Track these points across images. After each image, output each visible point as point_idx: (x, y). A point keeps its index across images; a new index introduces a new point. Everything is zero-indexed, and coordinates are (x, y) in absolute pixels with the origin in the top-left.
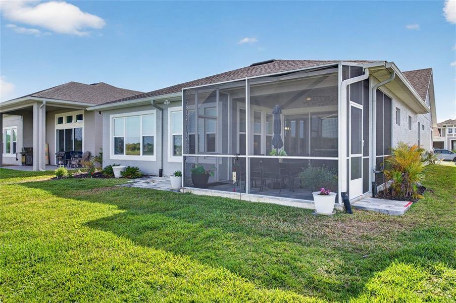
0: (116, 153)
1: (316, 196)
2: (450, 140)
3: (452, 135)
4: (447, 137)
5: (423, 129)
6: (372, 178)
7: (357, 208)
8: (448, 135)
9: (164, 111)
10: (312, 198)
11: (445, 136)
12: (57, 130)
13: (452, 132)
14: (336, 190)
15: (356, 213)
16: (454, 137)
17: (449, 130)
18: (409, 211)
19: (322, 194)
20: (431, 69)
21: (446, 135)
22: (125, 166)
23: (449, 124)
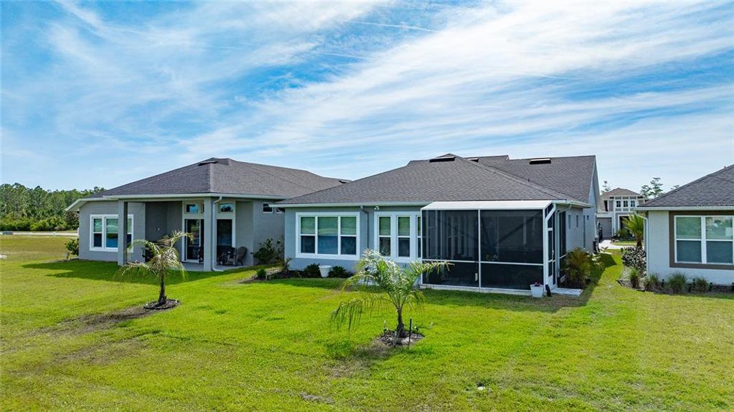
0: (302, 251)
1: (532, 286)
2: (619, 216)
3: (620, 210)
4: (615, 212)
5: (588, 219)
6: (557, 275)
7: (554, 294)
8: (617, 210)
9: (370, 215)
10: (529, 289)
11: (612, 210)
12: (185, 220)
13: (620, 206)
14: (542, 284)
15: (553, 297)
16: (622, 211)
17: (617, 202)
18: (582, 294)
19: (536, 286)
20: (595, 156)
21: (614, 210)
22: (329, 266)
23: (617, 196)
